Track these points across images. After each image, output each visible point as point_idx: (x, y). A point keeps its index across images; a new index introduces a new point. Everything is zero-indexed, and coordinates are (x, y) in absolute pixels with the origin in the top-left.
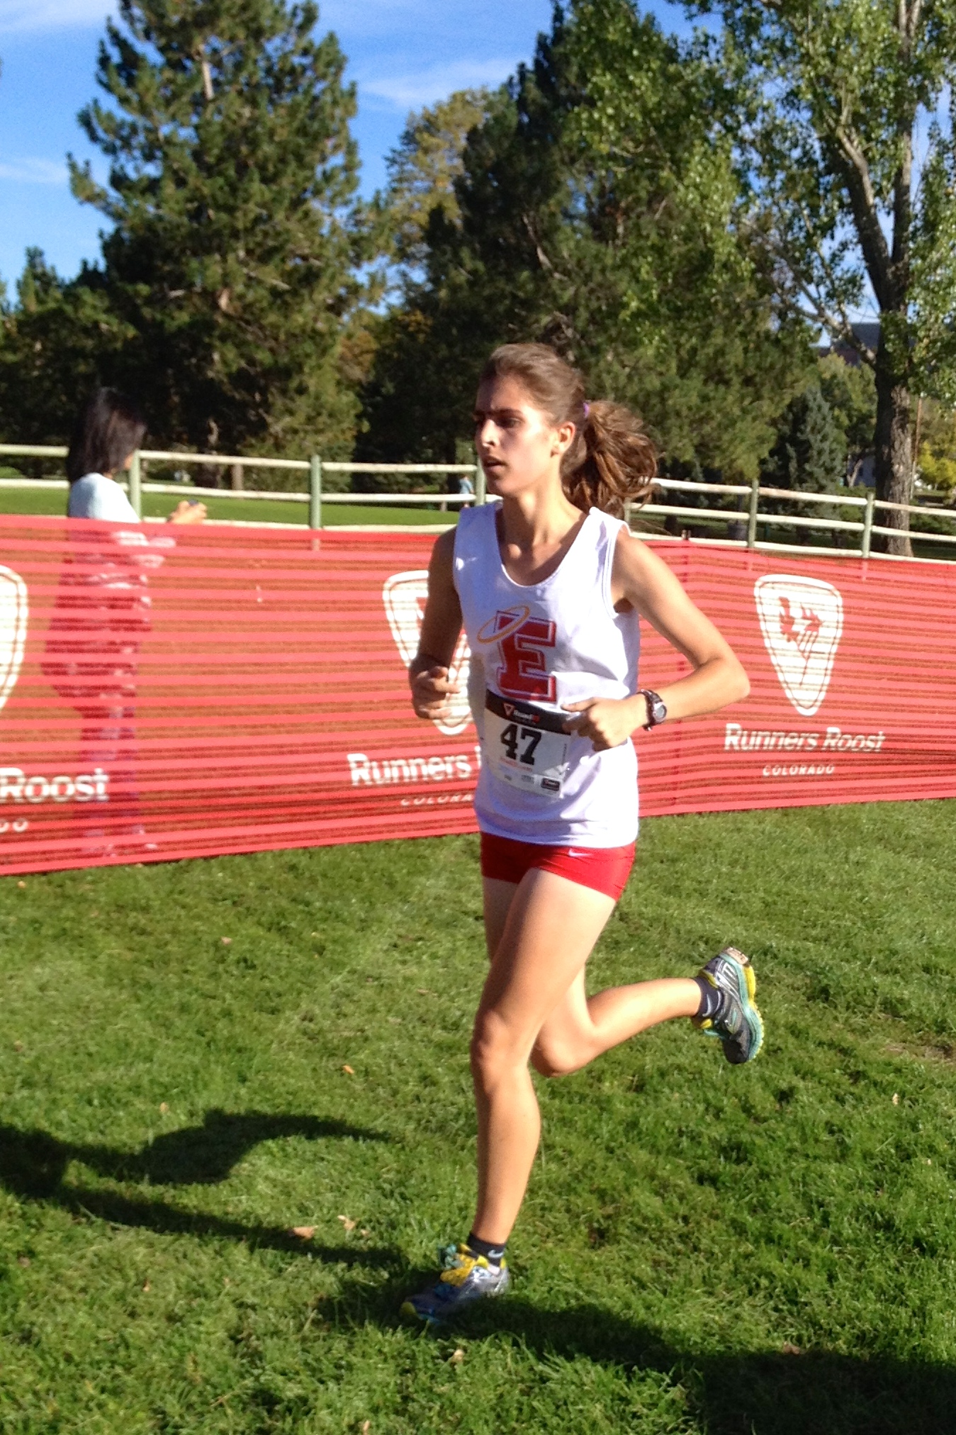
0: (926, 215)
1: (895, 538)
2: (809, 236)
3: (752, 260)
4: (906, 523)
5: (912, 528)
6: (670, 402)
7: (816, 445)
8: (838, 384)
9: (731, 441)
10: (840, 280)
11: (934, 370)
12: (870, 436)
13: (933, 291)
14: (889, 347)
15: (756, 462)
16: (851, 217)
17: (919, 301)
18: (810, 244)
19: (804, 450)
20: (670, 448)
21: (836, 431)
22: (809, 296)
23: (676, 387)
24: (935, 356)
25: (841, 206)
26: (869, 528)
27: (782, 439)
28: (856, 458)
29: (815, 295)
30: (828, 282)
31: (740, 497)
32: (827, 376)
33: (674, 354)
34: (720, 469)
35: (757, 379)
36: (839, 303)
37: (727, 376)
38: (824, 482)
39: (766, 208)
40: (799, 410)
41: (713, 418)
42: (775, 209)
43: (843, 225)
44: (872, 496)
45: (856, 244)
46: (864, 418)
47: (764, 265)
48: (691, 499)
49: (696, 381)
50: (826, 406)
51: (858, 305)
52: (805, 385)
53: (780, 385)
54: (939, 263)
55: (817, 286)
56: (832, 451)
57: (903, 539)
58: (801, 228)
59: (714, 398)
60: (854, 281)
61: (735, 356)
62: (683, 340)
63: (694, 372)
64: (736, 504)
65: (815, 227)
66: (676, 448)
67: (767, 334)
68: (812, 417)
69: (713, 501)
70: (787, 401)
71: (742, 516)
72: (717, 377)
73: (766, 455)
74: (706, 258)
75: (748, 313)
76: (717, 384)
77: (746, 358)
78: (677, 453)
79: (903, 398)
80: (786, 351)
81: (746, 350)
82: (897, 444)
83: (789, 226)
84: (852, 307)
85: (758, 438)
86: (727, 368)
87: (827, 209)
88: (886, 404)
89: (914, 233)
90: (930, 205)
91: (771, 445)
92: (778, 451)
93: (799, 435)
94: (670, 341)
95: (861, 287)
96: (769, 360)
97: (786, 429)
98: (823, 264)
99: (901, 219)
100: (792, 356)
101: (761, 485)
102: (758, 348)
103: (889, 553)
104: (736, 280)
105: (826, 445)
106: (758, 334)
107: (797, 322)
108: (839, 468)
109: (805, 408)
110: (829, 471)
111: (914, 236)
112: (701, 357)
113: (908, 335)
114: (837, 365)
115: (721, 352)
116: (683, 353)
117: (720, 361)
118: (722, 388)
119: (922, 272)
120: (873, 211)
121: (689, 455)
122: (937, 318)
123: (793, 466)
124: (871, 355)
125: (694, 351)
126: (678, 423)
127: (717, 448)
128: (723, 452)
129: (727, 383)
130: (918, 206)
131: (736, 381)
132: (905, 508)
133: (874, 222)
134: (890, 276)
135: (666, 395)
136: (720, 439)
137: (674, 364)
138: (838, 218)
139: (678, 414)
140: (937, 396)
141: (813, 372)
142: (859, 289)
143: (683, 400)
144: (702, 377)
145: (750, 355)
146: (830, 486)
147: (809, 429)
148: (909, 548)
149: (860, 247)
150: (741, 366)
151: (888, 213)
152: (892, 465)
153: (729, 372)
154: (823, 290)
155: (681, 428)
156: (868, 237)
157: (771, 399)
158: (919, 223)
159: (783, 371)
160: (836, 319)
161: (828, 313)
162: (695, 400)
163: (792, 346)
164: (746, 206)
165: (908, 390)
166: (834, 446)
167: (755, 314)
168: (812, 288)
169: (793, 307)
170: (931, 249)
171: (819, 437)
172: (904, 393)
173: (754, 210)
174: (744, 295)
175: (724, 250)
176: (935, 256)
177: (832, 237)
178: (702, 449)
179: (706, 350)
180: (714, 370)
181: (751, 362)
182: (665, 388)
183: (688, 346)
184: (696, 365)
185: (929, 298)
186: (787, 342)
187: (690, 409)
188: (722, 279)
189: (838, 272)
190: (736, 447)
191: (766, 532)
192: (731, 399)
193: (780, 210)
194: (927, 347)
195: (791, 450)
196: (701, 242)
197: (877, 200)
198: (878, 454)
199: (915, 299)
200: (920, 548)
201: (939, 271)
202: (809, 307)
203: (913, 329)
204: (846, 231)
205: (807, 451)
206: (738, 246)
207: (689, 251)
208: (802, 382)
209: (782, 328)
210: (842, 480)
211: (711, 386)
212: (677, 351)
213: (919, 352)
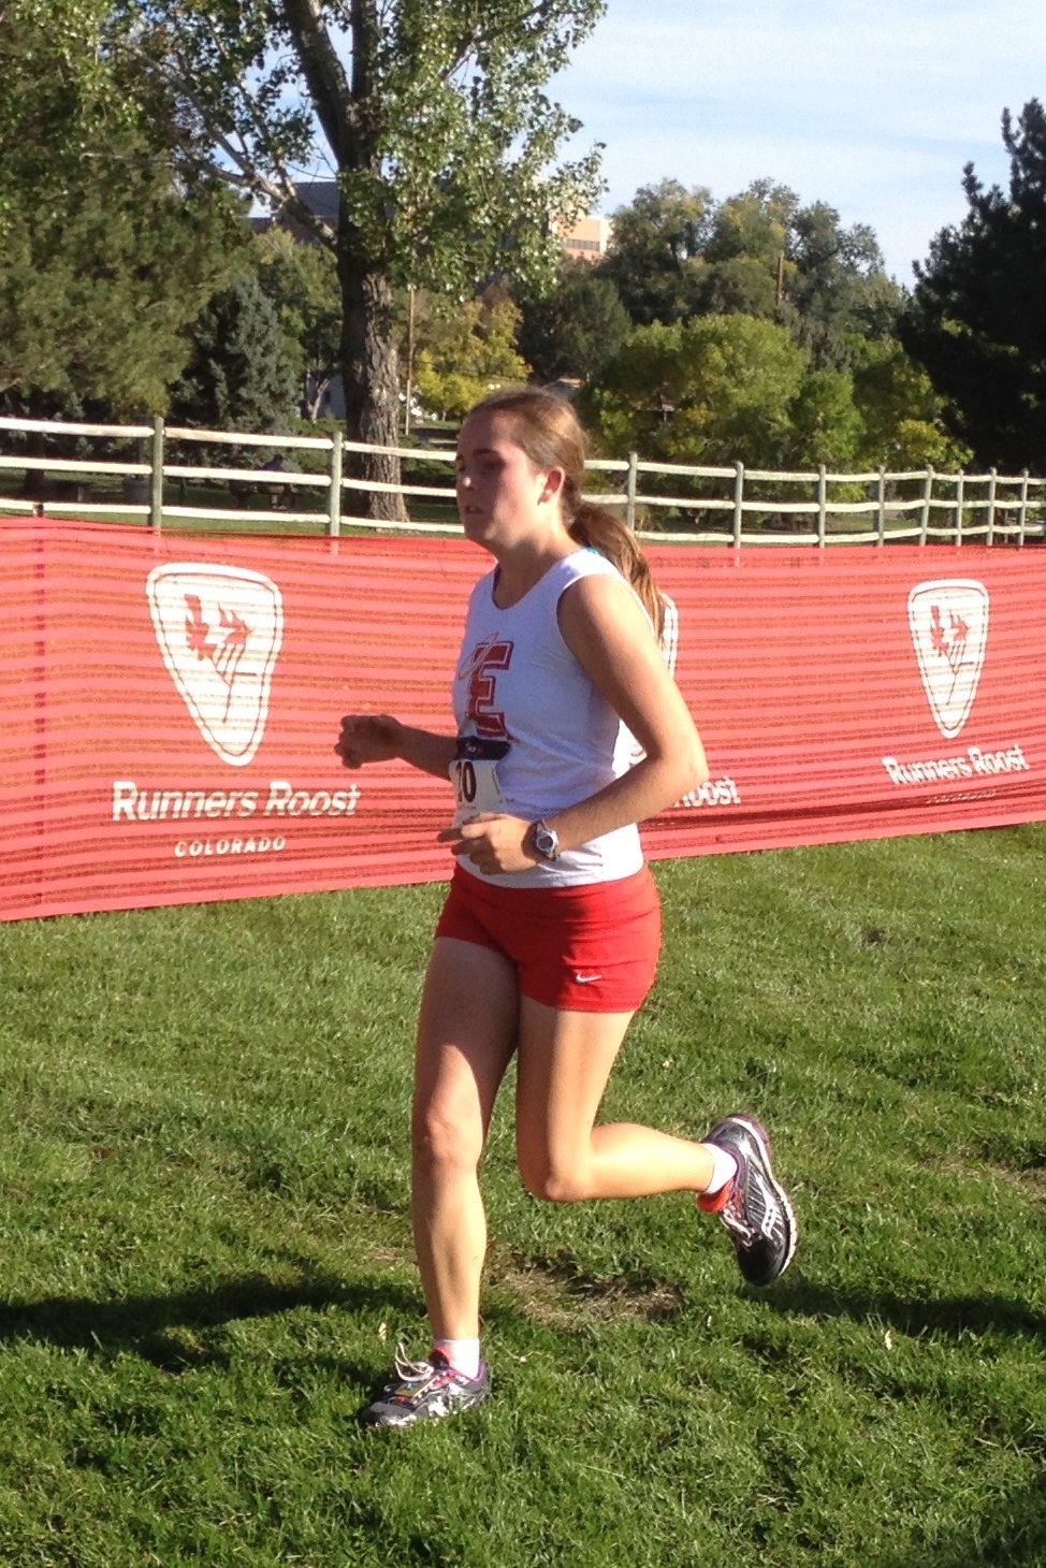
0: (400, 30)
1: (380, 495)
2: (224, 63)
3: (139, 98)
4: (396, 472)
5: (407, 479)
6: (24, 305)
7: (256, 361)
8: (285, 272)
9: (122, 360)
10: (276, 125)
11: (424, 251)
12: (336, 345)
13: (418, 139)
14: (356, 220)
15: (163, 389)
16: (288, 35)
17: (397, 154)
18: (227, 73)
19: (237, 367)
20: (26, 372)
21: (285, 339)
22: (228, 148)
23: (32, 283)
24: (427, 231)
25: (272, 18)
26: (339, 482)
27: (201, 352)
28: (319, 376)
29: (238, 148)
30: (257, 130)
31: (138, 441)
32: (267, 259)
33: (26, 235)
34: (108, 400)
35: (157, 269)
36: (276, 158)
37: (109, 266)
38: (270, 413)
39: (156, 24)
40: (226, 310)
41: (91, 327)
42: (170, 27)
43: (276, 45)
44: (340, 436)
45: (297, 73)
46: (327, 319)
47: (158, 107)
48: (64, 447)
49: (62, 273)
50: (268, 304)
51: (304, 160)
52: (234, 274)
53: (192, 277)
54: (426, 97)
55: (241, 135)
56: (279, 369)
57: (396, 495)
58: (211, 52)
59: (91, 298)
60: (298, 127)
61: (121, 234)
62: (39, 215)
63: (58, 261)
64: (132, 451)
65: (233, 50)
66: (36, 372)
67: (169, 205)
68: (246, 321)
69: (100, 449)
70: (205, 300)
71: (143, 469)
72: (95, 266)
73: (177, 376)
74: (68, 99)
75: (136, 175)
76: (95, 277)
77: (137, 239)
78: (38, 379)
79: (383, 292)
80: (197, 227)
81: (137, 228)
82: (375, 360)
83: (194, 49)
84: (295, 163)
85: (162, 355)
86: (109, 254)
87: (249, 25)
88: (355, 301)
89: (384, 56)
90: (407, 15)
91: (184, 365)
92: (198, 370)
93: (228, 346)
94: (19, 219)
95: (308, 134)
96: (174, 241)
97: (208, 339)
98: (247, 104)
99: (364, 35)
100: (209, 235)
101: (170, 422)
102: (155, 225)
103: (372, 517)
104: (118, 129)
105: (271, 360)
106: (155, 204)
107: (213, 186)
108: (293, 393)
109: (236, 307)
110: (277, 397)
111: (384, 59)
112: (68, 239)
113: (384, 200)
114: (284, 243)
115: (99, 231)
116: (40, 234)
117: (99, 244)
118: (103, 284)
119: (398, 112)
120: (320, 24)
121: (56, 381)
122: (426, 176)
123: (221, 391)
124: (328, 231)
125: (57, 230)
126: (38, 335)
127: (99, 369)
128: (110, 374)
129: (111, 275)
130: (390, 16)
131: (125, 272)
132: (394, 451)
133: (323, 39)
134: (353, 117)
135: (17, 296)
136: (102, 356)
137: (26, 250)
138: (268, 36)
139: (37, 322)
140: (435, 287)
141: (242, 256)
142: (305, 139)
143: (44, 302)
144: (72, 267)
145: (143, 235)
146: (281, 419)
147: (243, 337)
148: (402, 509)
149: (303, 77)
150: (130, 251)
151: (344, 29)
152: (369, 390)
153: (112, 260)
154: (249, 140)
155: (42, 343)
156: (316, 63)
157: (180, 298)
158: (391, 42)
159: (196, 258)
160: (273, 180)
161: (260, 173)
162: (61, 301)
163: (207, 222)
164: (127, 21)
165: (388, 280)
166: (284, 361)
167: (147, 177)
168: (232, 138)
169: (205, 164)
170: (412, 78)
171: (259, 349)
172: (382, 284)
173: (137, 29)
174: (130, 149)
175: (94, 83)
176: (417, 88)
177: (261, 64)
178: (77, 369)
179: (76, 230)
180: (89, 257)
181: (146, 244)
182: (14, 285)
183: (47, 225)
184: (62, 250)
185: (411, 149)
186: (201, 215)
187: (55, 314)
188: (96, 127)
189: (272, 115)
190: (129, 369)
191: (180, 492)
192: (117, 298)
193: (178, 27)
194: (414, 217)
195: (217, 370)
196: (60, 73)
197: (326, 9)
198: (347, 374)
199: (391, 150)
200: (420, 508)
201: (425, 110)
202: (231, 167)
203: (391, 195)
204: (280, 54)
205: (241, 369)
206: (117, 80)
207: (42, 87)
208: (227, 273)
209: (190, 196)
210: (298, 409)
211: (87, 281)
212: (32, 233)
213: (402, 225)
